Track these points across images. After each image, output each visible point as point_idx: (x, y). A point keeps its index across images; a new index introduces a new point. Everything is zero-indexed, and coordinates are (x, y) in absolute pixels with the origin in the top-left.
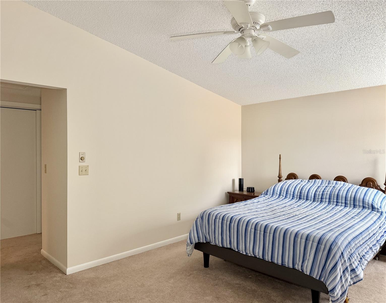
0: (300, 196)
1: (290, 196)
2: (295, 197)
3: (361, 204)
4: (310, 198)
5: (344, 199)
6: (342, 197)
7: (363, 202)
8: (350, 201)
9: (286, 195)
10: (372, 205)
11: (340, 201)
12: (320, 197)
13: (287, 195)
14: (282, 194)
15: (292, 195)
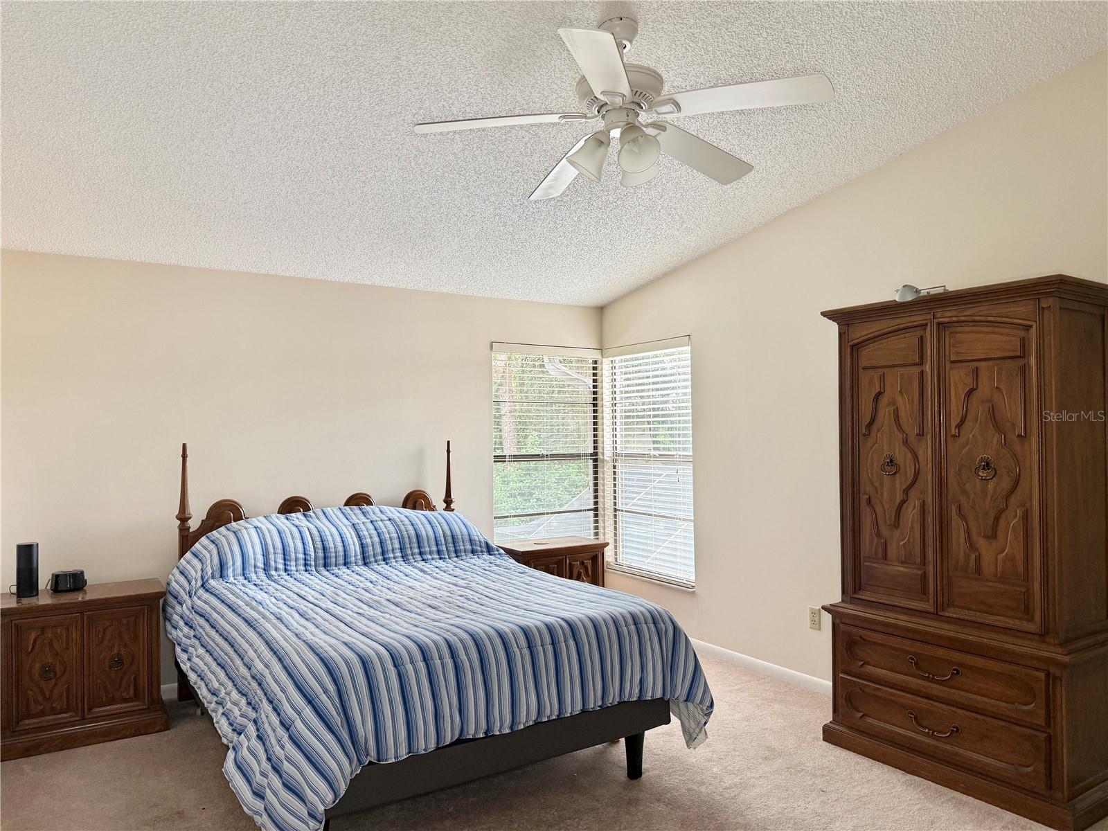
0: (325, 558)
1: (296, 566)
2: (310, 565)
3: (469, 547)
4: (353, 559)
5: (433, 543)
6: (428, 539)
7: (471, 540)
8: (446, 544)
9: (285, 564)
10: (487, 544)
11: (427, 549)
12: (379, 550)
13: (289, 563)
14: (273, 563)
15: (302, 562)
